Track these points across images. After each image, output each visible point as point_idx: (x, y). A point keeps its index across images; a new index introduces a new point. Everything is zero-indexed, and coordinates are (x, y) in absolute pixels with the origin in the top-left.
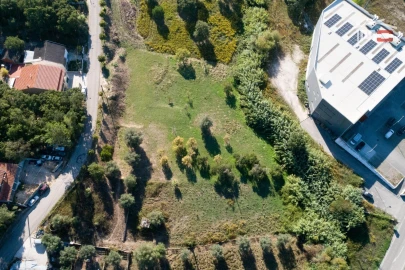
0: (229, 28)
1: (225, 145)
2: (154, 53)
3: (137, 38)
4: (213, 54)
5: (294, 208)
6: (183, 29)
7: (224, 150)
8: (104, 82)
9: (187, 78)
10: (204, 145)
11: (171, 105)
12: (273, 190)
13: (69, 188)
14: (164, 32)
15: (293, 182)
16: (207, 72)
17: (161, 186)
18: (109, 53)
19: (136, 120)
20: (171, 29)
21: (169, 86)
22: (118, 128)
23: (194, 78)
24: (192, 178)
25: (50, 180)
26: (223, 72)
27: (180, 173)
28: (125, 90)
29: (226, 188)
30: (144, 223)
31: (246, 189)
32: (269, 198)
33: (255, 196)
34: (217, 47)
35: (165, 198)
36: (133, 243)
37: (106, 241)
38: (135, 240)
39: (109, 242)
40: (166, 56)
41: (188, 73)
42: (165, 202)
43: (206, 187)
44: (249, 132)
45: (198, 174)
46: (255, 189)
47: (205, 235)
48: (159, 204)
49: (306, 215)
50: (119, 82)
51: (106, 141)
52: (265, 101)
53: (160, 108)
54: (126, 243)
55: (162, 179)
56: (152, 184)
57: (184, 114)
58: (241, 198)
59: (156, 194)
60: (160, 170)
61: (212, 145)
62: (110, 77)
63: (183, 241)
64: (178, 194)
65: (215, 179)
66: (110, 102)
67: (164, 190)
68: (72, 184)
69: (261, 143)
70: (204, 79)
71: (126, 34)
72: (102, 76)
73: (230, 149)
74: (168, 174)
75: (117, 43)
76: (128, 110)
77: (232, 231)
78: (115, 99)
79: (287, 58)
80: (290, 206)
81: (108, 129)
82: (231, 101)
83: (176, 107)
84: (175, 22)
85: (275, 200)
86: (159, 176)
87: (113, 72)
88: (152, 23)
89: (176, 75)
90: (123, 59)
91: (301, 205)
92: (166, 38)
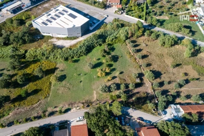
0: (36, 65)
2: (51, 94)
3: (40, 103)
4: (51, 69)
5: (117, 40)
6: (35, 83)
7: (99, 61)
9: (65, 78)
10: (99, 68)
11: (81, 82)
13: (135, 109)
14: (36, 92)
15: (108, 40)
16: (62, 71)
17: (121, 79)
18: (52, 114)
19: (92, 94)
20: (35, 88)
21: (70, 84)
22: (98, 100)
23: (65, 75)
24: (114, 70)
25: (134, 119)
26: (61, 65)
28: (75, 102)
29: (115, 59)
30: (138, 81)
31: (113, 53)
32: (115, 47)
33: (115, 51)
34: (47, 68)
35: (125, 76)
36: (146, 84)
39: (150, 91)
40: (52, 87)
41: (62, 78)
43: (115, 65)
44: (90, 55)
45: (112, 68)
46: (113, 51)
47: (134, 63)
48: (128, 78)
49: (119, 37)
50: (71, 104)
52: (78, 47)
53: (83, 86)
55: (117, 79)
56: (121, 82)
57: (86, 76)
58: (117, 54)
59: (124, 80)
60: (113, 80)
61: (98, 65)
62: (70, 107)
64: (122, 73)
65: (112, 63)
66: (85, 104)
68: (133, 108)
69: (94, 51)
70: (66, 71)
71: (38, 109)
73: (99, 59)
74: (114, 78)
75: (44, 112)
76: (87, 98)
77: (130, 56)
81: (100, 102)
82: (76, 61)
83: (82, 79)
84: (30, 87)
85: (115, 46)
86: (116, 80)
87: (67, 107)
88: (29, 98)
89: (64, 82)
90: (55, 107)
91: (116, 38)
92: (41, 90)
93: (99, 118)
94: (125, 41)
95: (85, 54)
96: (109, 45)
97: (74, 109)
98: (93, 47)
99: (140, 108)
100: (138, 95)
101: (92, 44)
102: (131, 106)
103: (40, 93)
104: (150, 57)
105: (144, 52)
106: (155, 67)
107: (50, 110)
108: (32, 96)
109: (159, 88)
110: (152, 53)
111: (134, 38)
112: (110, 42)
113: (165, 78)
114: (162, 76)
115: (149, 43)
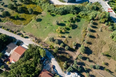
0: (33, 5)
1: (64, 22)
2: (28, 25)
3: (20, 26)
4: (38, 12)
5: (86, 17)
6: (26, 15)
7: (65, 23)
8: (29, 39)
9: (41, 21)
10: (61, 26)
11: (46, 28)
12: (80, 19)
13: (56, 60)
14: (23, 19)
15: (81, 14)
16: (42, 16)
18: (19, 34)
19: (45, 38)
20: (24, 17)
21: (40, 26)
22: (45, 42)
23: (42, 19)
24: (68, 33)
25: (51, 64)
26: (44, 13)
27: (65, 34)
28: (34, 36)
29: (74, 27)
30: (74, 48)
31: (76, 23)
32: (81, 20)
33: (79, 23)
34: (37, 11)
37: (74, 58)
38: (77, 51)
40: (31, 22)
41: (39, 20)
42: (71, 41)
43: (72, 31)
44: (63, 16)
45: (68, 31)
46: (78, 22)
47: (83, 37)
48: (70, 42)
49: (88, 15)
50: (31, 36)
51: (47, 46)
52: (59, 8)
53: (45, 31)
54: (77, 54)
55: (65, 39)
56: (65, 42)
57: (51, 26)
58: (78, 25)
59: (68, 42)
61: (62, 25)
62: (29, 37)
63: (82, 42)
64: (70, 37)
65: (71, 28)
66: (36, 40)
67: (68, 40)
68: (55, 59)
69: (68, 15)
70: (44, 18)
71: (17, 28)
72: (27, 39)
73: (65, 22)
74: (64, 37)
75: (18, 31)
76: (41, 38)
77: (85, 31)
80: (85, 17)
81: (44, 44)
82: (53, 15)
83: (47, 27)
84: (22, 15)
86: (63, 39)
87: (28, 36)
88: (18, 21)
89: (38, 23)
90: (24, 32)
91: (86, 15)
92: (25, 20)
93: (32, 51)
94: (91, 20)
95: (60, 14)
97: (30, 39)
98: (69, 13)
99: (59, 62)
100: (65, 55)
101: (69, 10)
102: (56, 57)
103: (24, 21)
104: (96, 39)
105: (95, 34)
106: (92, 47)
107: (21, 32)
108: (20, 20)
109: (82, 60)
110: (100, 38)
111: (98, 22)
112: (80, 16)
113: (91, 57)
114: (91, 55)
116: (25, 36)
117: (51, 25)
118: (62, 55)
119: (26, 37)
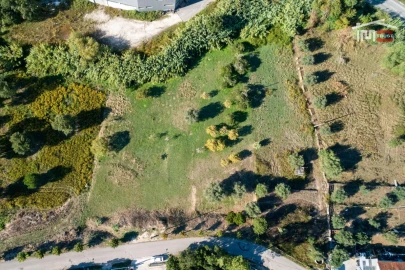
0: (55, 93)
1: (209, 98)
2: (93, 182)
3: (70, 205)
4: (94, 112)
5: (271, 35)
6: (55, 149)
7: (215, 99)
8: (143, 237)
9: (128, 141)
10: (210, 119)
11: (164, 157)
12: (253, 53)
13: (278, 253)
14: (58, 173)
15: (248, 33)
16: (119, 119)
17: (259, 161)
19: (187, 194)
20: (56, 163)
21: (139, 160)
22: (198, 212)
23: (127, 133)
24: (247, 130)
26: (118, 101)
27: (243, 142)
28: (148, 212)
29: (256, 96)
30: (300, 173)
31: (254, 78)
32: (261, 56)
33: (260, 69)
35: (271, 154)
36: (317, 182)
37: (320, 207)
38: (314, 180)
39: (321, 205)
40: (97, 167)
41: (119, 141)
42: (275, 155)
43: (255, 116)
44: (193, 74)
45: (243, 124)
46: (254, 70)
47: (302, 116)
48: (277, 161)
49: (278, 24)
50: (140, 219)
51: (219, 224)
53: (169, 169)
54: (318, 188)
55: (251, 159)
56: (258, 169)
57: (177, 141)
58: (263, 83)
59: (268, 164)
61: (208, 112)
62: (137, 230)
63: (310, 136)
64: (264, 143)
65: (247, 109)
66: (169, 225)
67: (263, 157)
68: (274, 250)
69: (205, 62)
70: (128, 122)
71: (66, 221)
72: (134, 241)
73: (214, 93)
74: (244, 154)
75: (80, 230)
76: (175, 205)
77: (296, 91)
78: (165, 221)
79: (103, 28)
80: (269, 39)
81: (203, 223)
82: (156, 92)
83: (167, 151)
84: (43, 159)
85: (263, 52)
86: (248, 161)
87: (129, 228)
88: (45, 189)
89: (123, 154)
90: (104, 220)
91: (269, 28)
92: (70, 169)
95: (179, 73)
96: (248, 46)
97: (145, 234)
98: (205, 51)
100: (291, 218)
101: (202, 43)
102: (271, 245)
103: (68, 177)
104: (344, 101)
105: (333, 85)
106: (350, 137)
107: (93, 225)
108: (50, 185)
109: (347, 200)
110: (355, 88)
111: (319, 32)
112: (251, 40)
113: (365, 170)
114: (359, 163)
115: (353, 54)
116: (120, 234)
117: (171, 134)
118: (283, 223)
119: (129, 237)
